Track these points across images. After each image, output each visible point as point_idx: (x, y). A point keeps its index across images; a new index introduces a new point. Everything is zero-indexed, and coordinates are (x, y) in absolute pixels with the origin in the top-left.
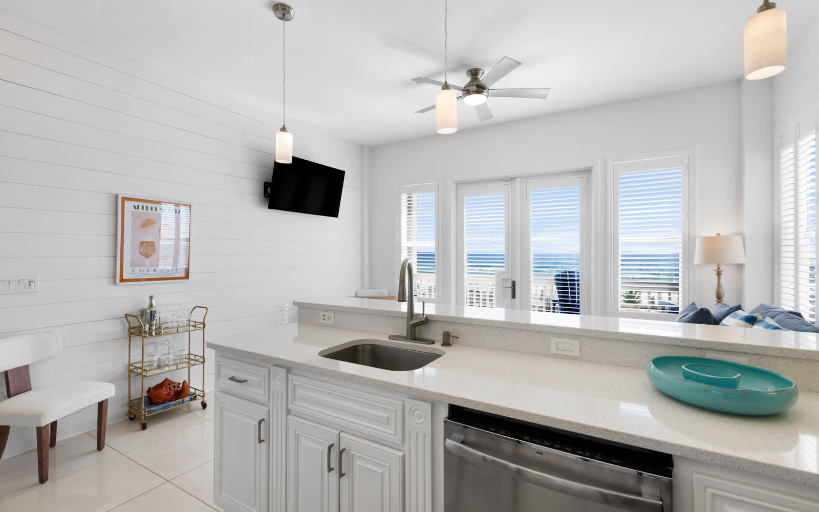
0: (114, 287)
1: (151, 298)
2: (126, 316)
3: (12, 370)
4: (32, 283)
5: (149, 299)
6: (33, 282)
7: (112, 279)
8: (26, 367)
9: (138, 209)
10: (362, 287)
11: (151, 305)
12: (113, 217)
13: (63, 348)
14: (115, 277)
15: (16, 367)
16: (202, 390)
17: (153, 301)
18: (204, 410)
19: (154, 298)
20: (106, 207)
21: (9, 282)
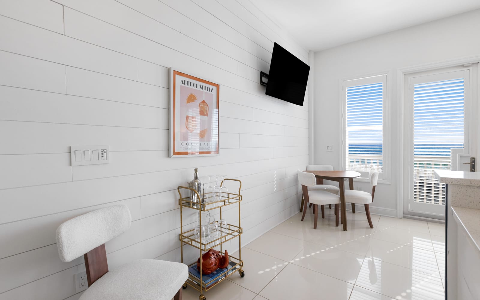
0: (169, 159)
1: (196, 170)
2: (178, 188)
3: (91, 252)
4: (104, 154)
5: (194, 172)
6: (105, 152)
7: (166, 152)
8: (103, 246)
9: (185, 84)
10: (310, 163)
11: (196, 178)
12: (166, 90)
13: (132, 222)
14: (168, 150)
15: (95, 247)
16: (239, 259)
17: (198, 173)
18: (242, 279)
19: (198, 171)
20: (161, 80)
21: (84, 152)
